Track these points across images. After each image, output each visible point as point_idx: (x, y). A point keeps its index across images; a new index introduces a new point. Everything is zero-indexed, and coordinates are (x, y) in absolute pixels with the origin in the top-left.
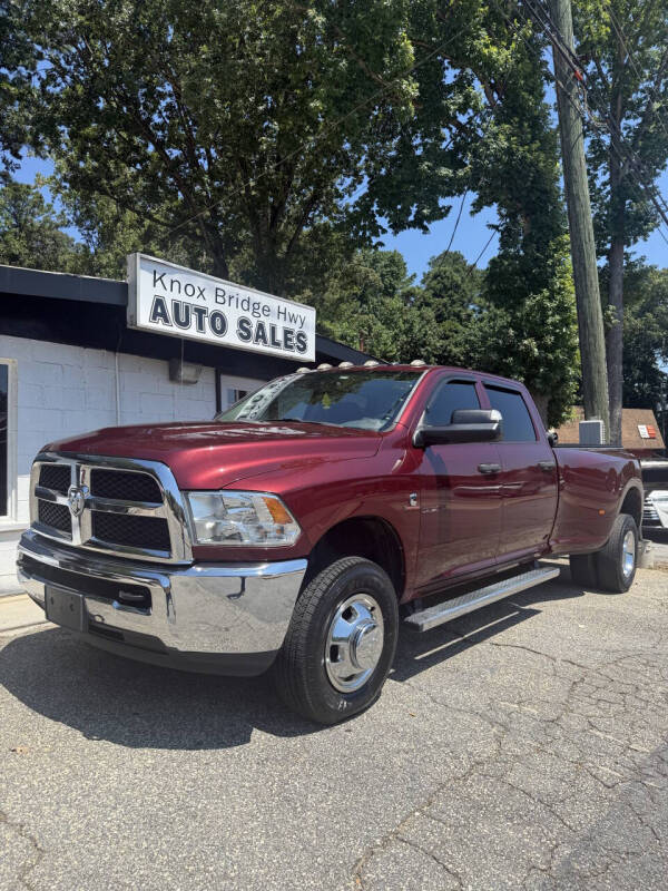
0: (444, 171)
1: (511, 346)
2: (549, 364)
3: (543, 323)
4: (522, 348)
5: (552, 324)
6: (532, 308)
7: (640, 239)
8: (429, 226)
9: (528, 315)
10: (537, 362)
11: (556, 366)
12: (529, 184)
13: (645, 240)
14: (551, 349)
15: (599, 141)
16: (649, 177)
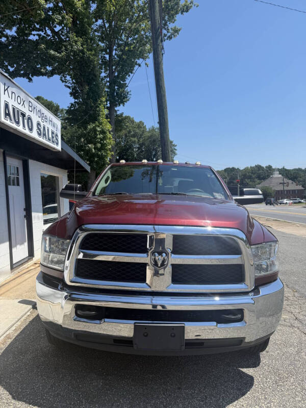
0: (52, 52)
1: (82, 146)
2: (98, 156)
3: (95, 137)
4: (87, 148)
5: (100, 138)
6: (91, 129)
7: (121, 105)
8: (32, 78)
9: (89, 133)
10: (93, 155)
11: (102, 158)
12: (90, 70)
13: (123, 106)
14: (100, 150)
15: (104, 57)
16: (124, 79)
